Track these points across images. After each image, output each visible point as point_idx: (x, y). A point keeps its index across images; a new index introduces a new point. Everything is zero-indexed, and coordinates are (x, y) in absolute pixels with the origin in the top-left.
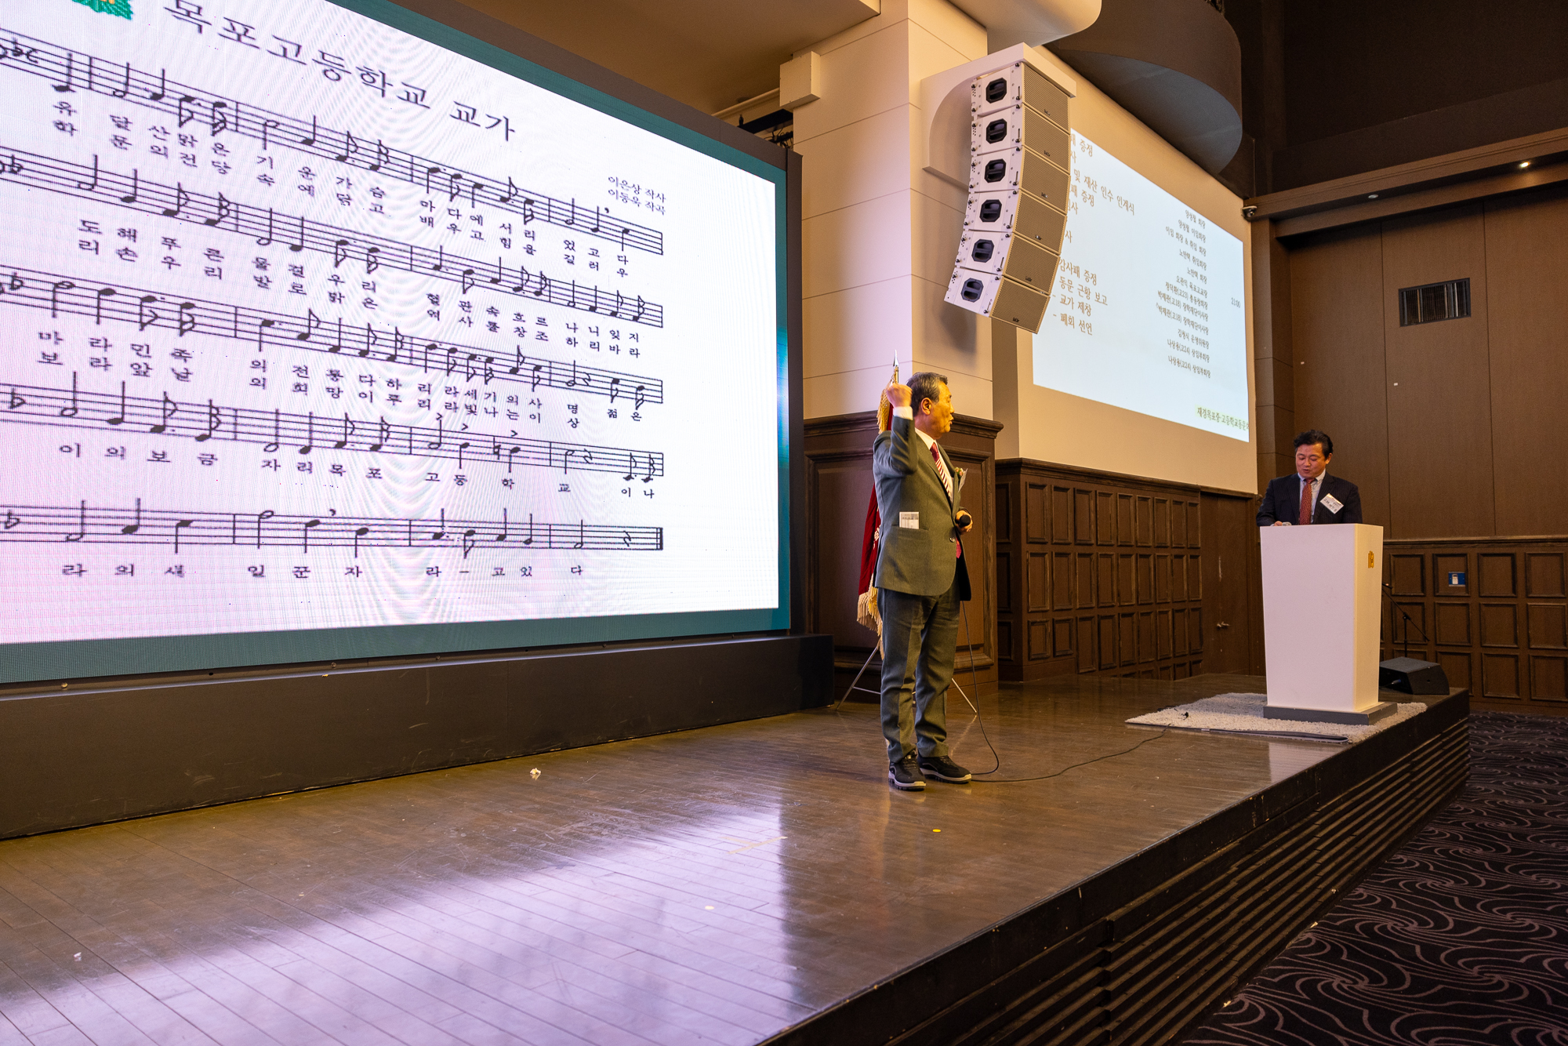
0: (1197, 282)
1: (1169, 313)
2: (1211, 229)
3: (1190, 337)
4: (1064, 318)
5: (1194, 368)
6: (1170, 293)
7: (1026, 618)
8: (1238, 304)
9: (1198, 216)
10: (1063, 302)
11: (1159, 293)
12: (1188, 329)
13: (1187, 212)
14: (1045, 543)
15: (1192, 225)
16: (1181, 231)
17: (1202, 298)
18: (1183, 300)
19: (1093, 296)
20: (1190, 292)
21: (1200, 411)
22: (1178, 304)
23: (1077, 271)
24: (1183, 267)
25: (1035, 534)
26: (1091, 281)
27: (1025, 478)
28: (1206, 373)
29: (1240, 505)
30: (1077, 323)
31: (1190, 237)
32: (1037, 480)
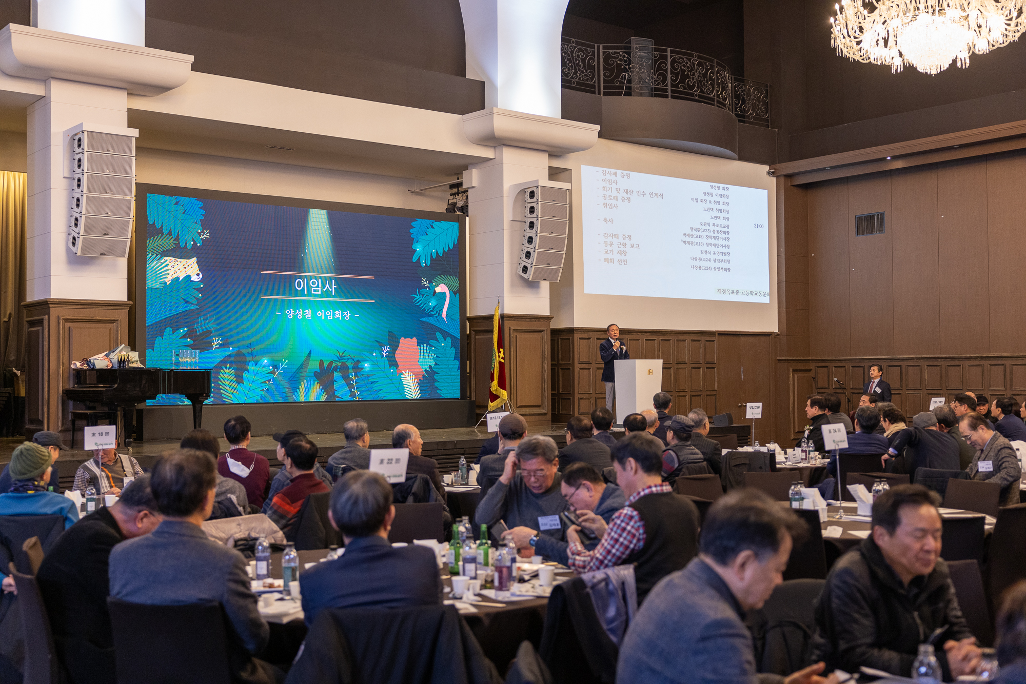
0: (722, 222)
1: (693, 243)
2: (735, 191)
3: (712, 252)
4: (606, 260)
5: (715, 269)
6: (694, 232)
7: (577, 396)
8: (762, 226)
9: (721, 186)
10: (606, 252)
11: (684, 234)
12: (709, 249)
13: (712, 187)
14: (591, 363)
15: (715, 192)
16: (706, 197)
17: (726, 229)
18: (705, 234)
19: (628, 246)
20: (712, 228)
21: (720, 291)
22: (702, 237)
23: (617, 236)
24: (707, 217)
25: (584, 359)
26: (627, 239)
27: (577, 336)
28: (729, 270)
29: (762, 338)
30: (616, 261)
31: (715, 198)
32: (586, 336)
